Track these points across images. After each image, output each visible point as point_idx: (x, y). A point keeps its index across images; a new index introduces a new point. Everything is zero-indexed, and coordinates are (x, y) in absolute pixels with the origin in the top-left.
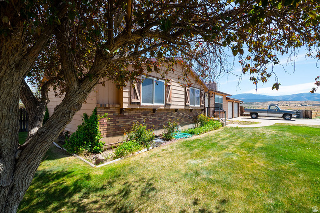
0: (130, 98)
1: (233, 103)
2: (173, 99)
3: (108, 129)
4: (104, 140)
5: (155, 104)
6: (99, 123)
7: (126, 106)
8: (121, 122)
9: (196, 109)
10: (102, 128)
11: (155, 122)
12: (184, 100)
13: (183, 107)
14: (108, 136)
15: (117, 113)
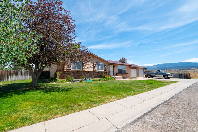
0: (67, 68)
1: (137, 69)
2: (86, 68)
3: (60, 77)
4: (58, 79)
5: (77, 70)
6: (57, 75)
7: (65, 70)
8: (64, 75)
9: (102, 72)
10: (58, 76)
11: (78, 76)
12: (93, 68)
13: (92, 71)
14: (60, 79)
15: (63, 72)
